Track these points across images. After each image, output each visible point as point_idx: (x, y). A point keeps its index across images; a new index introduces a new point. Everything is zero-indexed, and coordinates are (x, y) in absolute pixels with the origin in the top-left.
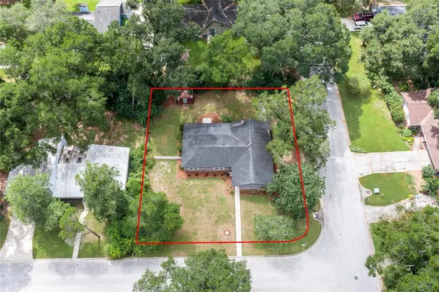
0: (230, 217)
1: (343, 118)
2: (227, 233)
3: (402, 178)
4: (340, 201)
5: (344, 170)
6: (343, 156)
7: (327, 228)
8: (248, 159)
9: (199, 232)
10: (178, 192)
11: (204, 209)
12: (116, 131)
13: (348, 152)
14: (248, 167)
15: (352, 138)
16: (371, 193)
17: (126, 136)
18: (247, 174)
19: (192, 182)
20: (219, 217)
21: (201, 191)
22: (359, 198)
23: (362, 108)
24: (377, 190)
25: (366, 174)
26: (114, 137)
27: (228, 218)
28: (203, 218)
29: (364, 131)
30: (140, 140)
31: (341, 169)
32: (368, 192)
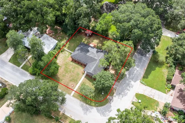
0: (77, 81)
1: (146, 69)
2: (72, 86)
3: (155, 102)
4: (122, 97)
5: (132, 87)
6: (135, 82)
7: (111, 104)
8: (95, 64)
9: (63, 80)
10: (65, 64)
11: (70, 74)
12: (59, 35)
13: (138, 82)
14: (93, 66)
15: (144, 77)
16: (137, 101)
17: (61, 38)
18: (91, 69)
19: (72, 63)
20: (73, 79)
21: (73, 68)
22: (131, 101)
23: (156, 68)
24: (140, 101)
25: (140, 93)
26: (57, 37)
27: (76, 81)
28: (67, 76)
29: (150, 77)
30: (64, 41)
31: (131, 86)
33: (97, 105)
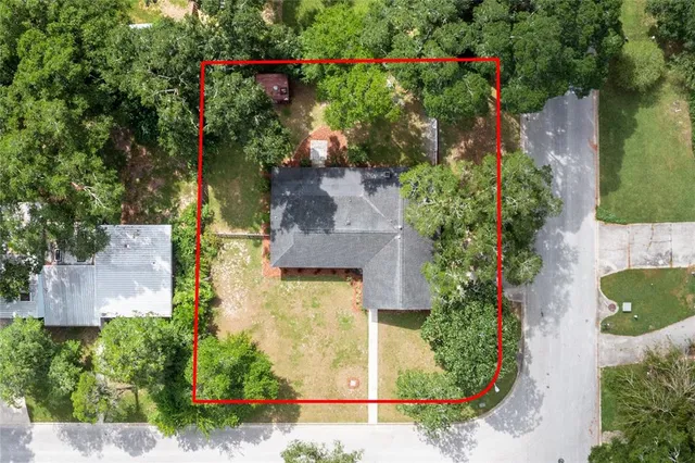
0: (359, 353)
1: (595, 140)
2: (353, 383)
3: (681, 280)
4: (557, 322)
5: (575, 260)
6: (578, 228)
7: (527, 374)
8: (393, 258)
9: (306, 381)
10: (268, 305)
11: (314, 340)
12: (139, 169)
13: (590, 220)
14: (392, 273)
15: (605, 189)
16: (617, 308)
17: (160, 181)
18: (391, 289)
19: (290, 284)
20: (341, 354)
21: (309, 303)
22: (592, 320)
23: (637, 116)
24: (627, 307)
25: (615, 270)
26: (138, 185)
27: (355, 357)
28: (311, 355)
29: (628, 172)
30: (188, 191)
31: (570, 258)
32: (612, 307)
33: (481, 405)
